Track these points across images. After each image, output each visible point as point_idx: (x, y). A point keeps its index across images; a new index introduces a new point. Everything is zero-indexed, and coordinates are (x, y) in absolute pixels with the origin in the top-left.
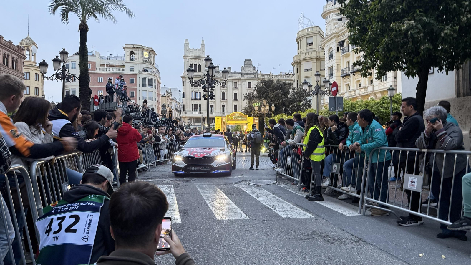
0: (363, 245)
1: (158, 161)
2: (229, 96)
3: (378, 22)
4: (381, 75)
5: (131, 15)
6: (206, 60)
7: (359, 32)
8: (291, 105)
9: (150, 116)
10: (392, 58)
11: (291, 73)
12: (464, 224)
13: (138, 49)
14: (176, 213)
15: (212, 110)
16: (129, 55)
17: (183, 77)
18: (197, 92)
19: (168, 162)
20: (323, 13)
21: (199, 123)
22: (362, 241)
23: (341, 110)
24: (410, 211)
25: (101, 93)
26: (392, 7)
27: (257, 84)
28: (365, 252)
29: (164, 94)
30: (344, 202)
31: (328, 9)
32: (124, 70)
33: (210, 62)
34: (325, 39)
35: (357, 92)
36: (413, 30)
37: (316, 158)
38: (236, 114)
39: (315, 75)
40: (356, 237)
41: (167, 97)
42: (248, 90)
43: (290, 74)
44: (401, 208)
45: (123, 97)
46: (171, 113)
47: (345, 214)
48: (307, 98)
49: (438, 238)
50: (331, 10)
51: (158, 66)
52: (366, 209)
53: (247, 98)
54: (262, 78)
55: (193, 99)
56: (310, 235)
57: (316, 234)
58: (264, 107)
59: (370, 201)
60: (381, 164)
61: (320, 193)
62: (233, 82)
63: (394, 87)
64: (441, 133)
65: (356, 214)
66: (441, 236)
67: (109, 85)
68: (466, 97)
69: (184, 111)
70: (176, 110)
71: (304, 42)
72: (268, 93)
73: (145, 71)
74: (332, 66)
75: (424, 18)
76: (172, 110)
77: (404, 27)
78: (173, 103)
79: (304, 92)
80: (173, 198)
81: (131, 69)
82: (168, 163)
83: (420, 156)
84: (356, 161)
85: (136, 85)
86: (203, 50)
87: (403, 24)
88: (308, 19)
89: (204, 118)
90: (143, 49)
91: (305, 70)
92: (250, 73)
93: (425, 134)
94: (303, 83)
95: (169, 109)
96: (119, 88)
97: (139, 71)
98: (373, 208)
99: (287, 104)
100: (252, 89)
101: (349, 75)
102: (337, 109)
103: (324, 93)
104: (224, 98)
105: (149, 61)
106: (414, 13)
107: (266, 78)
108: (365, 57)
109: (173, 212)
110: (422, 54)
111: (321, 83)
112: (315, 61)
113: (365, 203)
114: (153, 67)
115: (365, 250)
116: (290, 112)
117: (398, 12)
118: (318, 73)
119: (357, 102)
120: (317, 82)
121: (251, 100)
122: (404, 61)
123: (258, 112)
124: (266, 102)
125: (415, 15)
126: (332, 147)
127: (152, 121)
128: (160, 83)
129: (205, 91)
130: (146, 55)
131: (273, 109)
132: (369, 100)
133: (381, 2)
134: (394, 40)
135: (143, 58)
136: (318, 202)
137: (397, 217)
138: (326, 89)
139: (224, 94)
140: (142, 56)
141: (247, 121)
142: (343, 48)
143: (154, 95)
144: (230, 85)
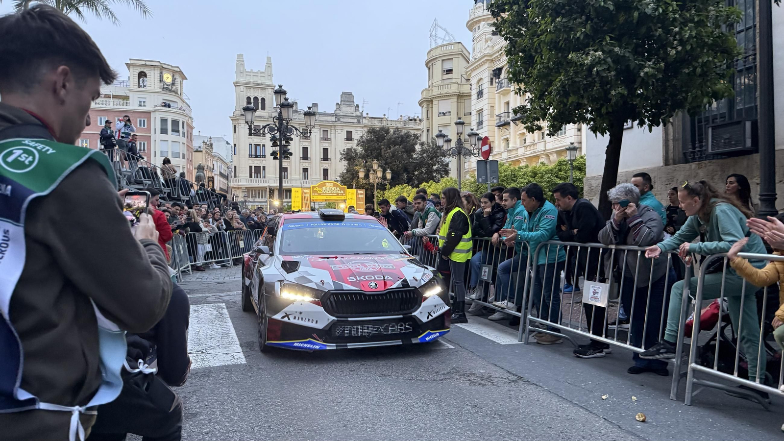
0: (525, 387)
1: (194, 263)
2: (315, 153)
3: (550, 50)
4: (555, 129)
5: (145, 12)
6: (276, 92)
7: (523, 63)
8: (417, 170)
9: (178, 186)
10: (571, 104)
11: (418, 117)
12: (662, 351)
13: (153, 68)
14: (235, 348)
15: (286, 176)
16: (137, 78)
17: (234, 119)
18: (259, 145)
19: (212, 266)
20: (469, 22)
21: (262, 197)
22: (523, 380)
23: (495, 181)
24: (591, 335)
25: (86, 144)
26: (571, 29)
27: (361, 135)
28: (527, 395)
29: (200, 147)
30: (497, 324)
31: (476, 16)
32: (128, 104)
33: (283, 97)
34: (472, 65)
35: (521, 151)
36: (600, 66)
37: (459, 257)
38: (327, 184)
39: (457, 124)
40: (514, 375)
41: (204, 152)
42: (347, 143)
43: (415, 120)
44: (579, 332)
45: (130, 154)
46: (211, 179)
47: (499, 342)
48: (443, 159)
49: (629, 373)
50: (482, 16)
51: (189, 99)
52: (529, 334)
53: (345, 158)
54: (370, 124)
55: (252, 157)
56: (448, 373)
57: (457, 372)
58: (373, 172)
59: (536, 322)
60: (551, 266)
61: (463, 311)
62: (322, 129)
63: (576, 145)
64: (636, 222)
65: (515, 341)
66: (633, 371)
67: (105, 132)
68: (676, 166)
69: (235, 176)
70: (221, 174)
71: (438, 68)
72: (381, 150)
73: (165, 106)
74: (482, 109)
75: (617, 49)
76: (213, 175)
77: (588, 60)
78: (215, 163)
79: (438, 150)
80: (228, 324)
81: (140, 102)
82: (211, 268)
83: (606, 256)
84: (516, 263)
85: (149, 130)
86: (269, 72)
87: (588, 54)
88: (445, 30)
89: (272, 190)
90: (162, 68)
91: (440, 113)
92: (350, 116)
93: (613, 223)
94: (438, 136)
95: (208, 173)
96: (122, 137)
97: (155, 106)
98: (540, 333)
99: (411, 168)
100: (353, 142)
101: (509, 124)
102: (489, 179)
103: (470, 153)
104: (305, 157)
105: (173, 89)
106: (602, 41)
107: (377, 124)
108: (531, 101)
109: (230, 347)
110: (614, 100)
111: (464, 136)
112: (456, 100)
113: (528, 325)
114: (181, 101)
115: (527, 393)
116: (416, 182)
117: (579, 38)
118: (461, 120)
119: (520, 168)
120: (459, 134)
121: (352, 160)
122: (590, 109)
123: (364, 181)
124: (377, 165)
125: (604, 43)
126: (482, 241)
127: (181, 196)
128: (192, 128)
129: (274, 145)
130: (168, 78)
131: (389, 176)
132: (538, 165)
133: (555, 21)
134: (573, 79)
135: (162, 84)
136: (459, 325)
137: (575, 346)
138: (473, 146)
139: (305, 150)
140: (160, 81)
141: (345, 197)
142: (500, 80)
143: (182, 149)
144: (316, 134)
